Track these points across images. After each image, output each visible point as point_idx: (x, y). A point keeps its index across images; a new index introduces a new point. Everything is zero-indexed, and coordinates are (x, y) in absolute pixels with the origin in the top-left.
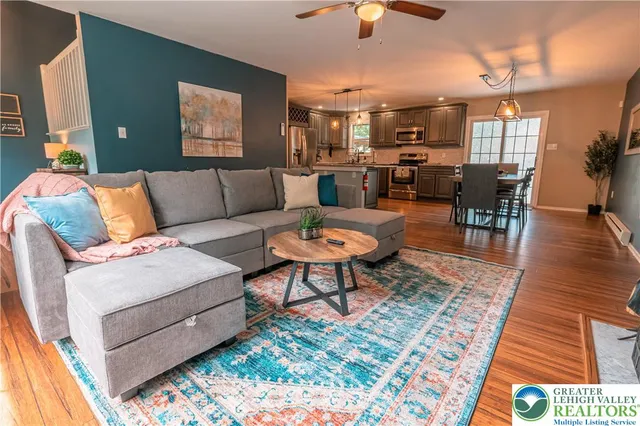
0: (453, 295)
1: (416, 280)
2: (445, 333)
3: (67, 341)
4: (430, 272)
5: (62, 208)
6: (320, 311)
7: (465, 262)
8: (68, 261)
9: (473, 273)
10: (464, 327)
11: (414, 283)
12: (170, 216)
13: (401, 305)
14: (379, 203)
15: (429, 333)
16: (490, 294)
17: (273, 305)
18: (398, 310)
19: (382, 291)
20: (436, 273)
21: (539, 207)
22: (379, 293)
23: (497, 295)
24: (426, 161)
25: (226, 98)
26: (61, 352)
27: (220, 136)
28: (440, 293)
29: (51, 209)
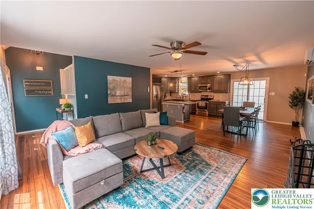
0: (211, 171)
1: (197, 162)
2: (202, 190)
3: (62, 184)
4: (204, 157)
5: (63, 135)
6: (154, 176)
7: (222, 153)
8: (64, 155)
9: (223, 159)
10: (211, 188)
11: (196, 164)
12: (101, 133)
13: (187, 175)
14: (191, 118)
15: (195, 190)
16: (228, 171)
17: (136, 171)
18: (185, 177)
19: (181, 167)
20: (207, 159)
21: (267, 121)
22: (179, 168)
23: (231, 172)
24: (212, 99)
25: (125, 80)
26: (60, 188)
27: (123, 94)
28: (206, 169)
29: (60, 136)
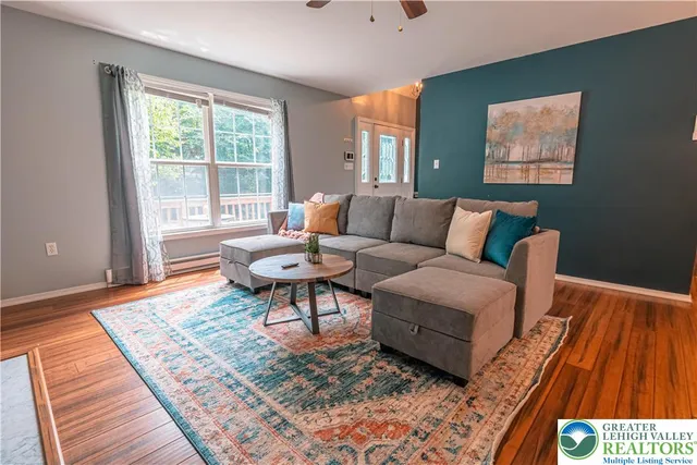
22: (301, 345)
25: (549, 106)
27: (533, 157)
